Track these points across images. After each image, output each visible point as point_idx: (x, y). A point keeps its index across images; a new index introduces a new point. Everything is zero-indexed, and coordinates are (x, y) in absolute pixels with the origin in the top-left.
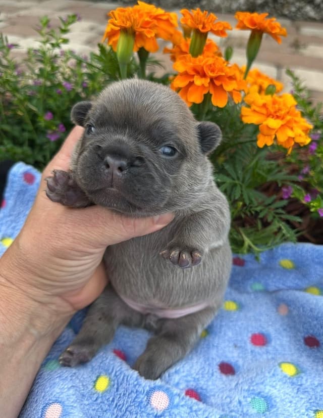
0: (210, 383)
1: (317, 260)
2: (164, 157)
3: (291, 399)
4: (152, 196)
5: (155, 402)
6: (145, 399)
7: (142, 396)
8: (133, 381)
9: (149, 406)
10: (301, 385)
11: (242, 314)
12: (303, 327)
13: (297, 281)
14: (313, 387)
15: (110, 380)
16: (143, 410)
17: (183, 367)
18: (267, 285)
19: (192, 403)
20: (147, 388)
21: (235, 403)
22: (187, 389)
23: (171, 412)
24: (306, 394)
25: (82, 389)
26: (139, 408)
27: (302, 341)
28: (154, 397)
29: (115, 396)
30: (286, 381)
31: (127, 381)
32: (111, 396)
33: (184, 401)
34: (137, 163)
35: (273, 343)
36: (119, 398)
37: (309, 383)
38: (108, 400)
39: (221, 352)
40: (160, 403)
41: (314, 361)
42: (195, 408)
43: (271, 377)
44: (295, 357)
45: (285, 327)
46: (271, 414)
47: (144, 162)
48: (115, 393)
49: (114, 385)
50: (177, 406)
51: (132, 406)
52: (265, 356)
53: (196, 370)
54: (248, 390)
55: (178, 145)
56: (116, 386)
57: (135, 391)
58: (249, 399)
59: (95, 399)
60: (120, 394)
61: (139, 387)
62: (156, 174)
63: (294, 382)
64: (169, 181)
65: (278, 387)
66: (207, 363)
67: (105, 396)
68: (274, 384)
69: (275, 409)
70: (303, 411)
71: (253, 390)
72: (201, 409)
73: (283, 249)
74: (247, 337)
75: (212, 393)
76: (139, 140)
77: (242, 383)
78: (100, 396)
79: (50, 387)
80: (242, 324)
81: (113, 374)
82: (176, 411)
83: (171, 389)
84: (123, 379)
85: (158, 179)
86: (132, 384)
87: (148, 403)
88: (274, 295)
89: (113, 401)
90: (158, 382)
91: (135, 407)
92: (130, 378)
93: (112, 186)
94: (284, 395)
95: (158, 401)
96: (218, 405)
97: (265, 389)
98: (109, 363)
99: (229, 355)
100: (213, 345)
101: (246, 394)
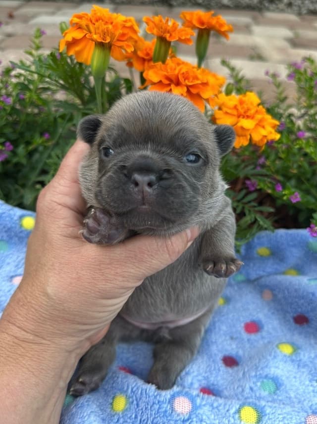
0: (219, 378)
1: (291, 243)
2: (189, 164)
3: (294, 375)
4: (186, 207)
5: (178, 407)
6: (169, 407)
7: (165, 406)
8: (152, 393)
9: (173, 413)
10: (300, 360)
11: (231, 307)
12: (291, 308)
13: (275, 266)
14: (311, 360)
15: (128, 398)
16: (169, 418)
17: (192, 368)
18: (248, 274)
19: (211, 400)
20: (169, 396)
21: (247, 390)
22: (200, 388)
23: (197, 413)
24: (306, 367)
25: (101, 413)
26: (165, 418)
27: (292, 321)
28: (176, 403)
29: (136, 412)
30: (287, 360)
31: (146, 394)
32: (133, 414)
33: (205, 400)
34: (165, 175)
35: (266, 328)
36: (142, 413)
37: (306, 357)
38: (130, 418)
39: (220, 347)
40: (184, 408)
41: (306, 337)
42: (215, 405)
43: (272, 359)
44: (288, 336)
45: (273, 311)
46: (281, 392)
47: (173, 174)
48: (136, 410)
49: (132, 402)
50: (200, 407)
51: (157, 417)
52: (261, 342)
53: (203, 368)
54: (256, 376)
55: (201, 151)
56: (135, 402)
57: (157, 402)
58: (259, 384)
59: (116, 420)
60: (142, 409)
61: (160, 397)
62: (185, 183)
63: (293, 359)
64: (198, 189)
65: (281, 367)
66: (211, 360)
67: (126, 415)
68: (277, 365)
69: (283, 387)
70: (307, 383)
71: (260, 374)
72: (221, 404)
73: (259, 238)
74: (240, 327)
75: (224, 387)
76: (163, 153)
77: (248, 370)
78: (121, 416)
79: (69, 420)
80: (233, 316)
81: (130, 390)
82: (201, 411)
83: (190, 392)
84: (141, 393)
85: (188, 188)
86: (152, 396)
87: (172, 410)
88: (256, 283)
89: (136, 417)
90: (176, 389)
91: (160, 417)
92: (149, 390)
93: (144, 204)
94: (288, 373)
95: (181, 406)
96: (233, 396)
97: (270, 371)
98: (122, 381)
99: (229, 348)
100: (212, 342)
101: (255, 380)
